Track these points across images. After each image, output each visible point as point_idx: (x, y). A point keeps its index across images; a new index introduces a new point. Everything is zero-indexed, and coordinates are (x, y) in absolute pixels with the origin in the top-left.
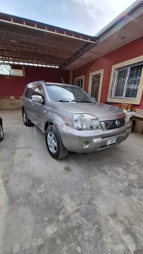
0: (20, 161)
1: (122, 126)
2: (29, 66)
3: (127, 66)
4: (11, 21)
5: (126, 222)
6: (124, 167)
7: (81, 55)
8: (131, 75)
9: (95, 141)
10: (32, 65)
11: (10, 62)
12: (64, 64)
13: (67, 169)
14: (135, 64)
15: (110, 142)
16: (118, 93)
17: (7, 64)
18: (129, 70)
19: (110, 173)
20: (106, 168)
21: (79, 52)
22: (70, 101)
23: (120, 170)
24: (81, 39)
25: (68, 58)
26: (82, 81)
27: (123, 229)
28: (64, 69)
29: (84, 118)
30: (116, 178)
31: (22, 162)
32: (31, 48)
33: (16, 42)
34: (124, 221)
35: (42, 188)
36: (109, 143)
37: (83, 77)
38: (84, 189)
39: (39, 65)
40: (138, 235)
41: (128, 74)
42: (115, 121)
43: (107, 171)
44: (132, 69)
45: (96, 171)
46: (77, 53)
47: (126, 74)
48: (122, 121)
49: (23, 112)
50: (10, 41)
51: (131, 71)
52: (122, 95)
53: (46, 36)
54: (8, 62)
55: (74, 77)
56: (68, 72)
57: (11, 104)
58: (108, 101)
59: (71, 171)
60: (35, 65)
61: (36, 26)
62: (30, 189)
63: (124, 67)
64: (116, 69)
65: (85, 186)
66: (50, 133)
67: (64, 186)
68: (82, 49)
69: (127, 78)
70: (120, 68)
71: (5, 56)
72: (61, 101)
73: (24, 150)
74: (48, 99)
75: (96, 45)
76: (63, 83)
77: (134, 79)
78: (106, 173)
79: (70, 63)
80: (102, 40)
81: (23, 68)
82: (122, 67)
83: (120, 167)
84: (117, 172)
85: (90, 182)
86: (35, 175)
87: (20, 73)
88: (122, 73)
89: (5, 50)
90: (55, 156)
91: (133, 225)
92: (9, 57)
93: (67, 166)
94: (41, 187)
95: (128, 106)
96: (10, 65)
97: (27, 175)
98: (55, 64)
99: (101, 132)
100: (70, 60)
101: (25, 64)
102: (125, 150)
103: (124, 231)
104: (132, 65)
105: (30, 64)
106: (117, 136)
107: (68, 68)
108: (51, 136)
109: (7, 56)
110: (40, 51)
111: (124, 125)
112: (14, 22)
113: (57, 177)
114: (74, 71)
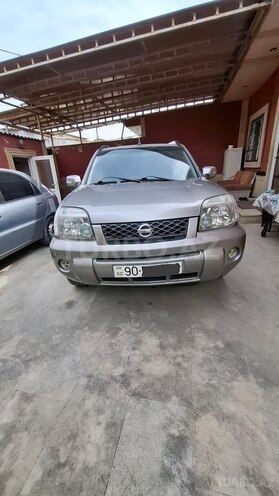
2: (151, 114)
5: (26, 418)
11: (123, 117)
12: (221, 89)
13: (69, 304)
15: (123, 271)
17: (118, 121)
21: (239, 47)
22: (118, 181)
27: (8, 421)
28: (223, 101)
29: (65, 215)
33: (111, 79)
34: (25, 415)
36: (119, 273)
37: (265, 109)
39: (171, 108)
40: (11, 446)
46: (236, 53)
54: (118, 118)
68: (244, 37)
71: (111, 109)
72: (101, 182)
79: (230, 82)
81: (142, 120)
91: (26, 430)
96: (122, 121)
98: (204, 95)
99: (93, 246)
100: (228, 76)
101: (146, 112)
103: (6, 424)
105: (153, 111)
110: (151, 81)
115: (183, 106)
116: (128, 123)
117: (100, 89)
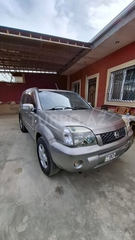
0: (6, 179)
1: (122, 137)
2: (28, 73)
3: (123, 69)
4: (7, 33)
6: (127, 185)
7: (77, 61)
8: (128, 78)
9: (90, 159)
10: (31, 72)
11: (11, 71)
12: (62, 70)
13: (59, 190)
14: (131, 67)
15: (109, 158)
16: (115, 96)
17: (8, 72)
18: (125, 73)
19: (110, 196)
20: (105, 188)
21: (74, 58)
22: (64, 108)
23: (123, 191)
24: (76, 46)
25: (65, 64)
26: (79, 85)
28: (61, 74)
29: (76, 131)
30: (118, 205)
31: (9, 180)
32: (29, 57)
33: (15, 52)
35: (24, 224)
36: (107, 159)
37: (80, 81)
38: (77, 225)
41: (125, 76)
42: (113, 132)
43: (107, 194)
44: (128, 72)
45: (94, 194)
46: (73, 59)
47: (123, 77)
48: (122, 132)
49: (20, 118)
50: (9, 51)
51: (127, 73)
52: (119, 98)
53: (41, 45)
54: (9, 71)
55: (71, 81)
56: (66, 77)
57: (12, 109)
58: (105, 104)
59: (63, 193)
60: (34, 72)
61: (31, 36)
62: (9, 225)
63: (120, 70)
64: (111, 73)
65: (79, 219)
66: (40, 145)
67: (52, 219)
68: (77, 55)
69: (124, 80)
70: (116, 71)
71: (6, 65)
72: (53, 109)
73: (14, 162)
74: (39, 107)
75: (90, 50)
76: (57, 89)
77: (131, 81)
78: (105, 197)
79: (67, 69)
80: (96, 45)
81: (23, 75)
82: (118, 71)
83: (123, 187)
84: (119, 195)
85: (86, 212)
86: (20, 200)
87: (20, 80)
88: (118, 76)
89: (6, 60)
90: (47, 172)
92: (9, 66)
93: (59, 186)
94: (24, 221)
95: (126, 110)
96: (11, 73)
97: (11, 200)
98: (53, 70)
100: (66, 67)
101: (25, 71)
102: (127, 162)
104: (128, 67)
105: (30, 72)
106: (117, 150)
107: (64, 73)
108: (41, 148)
109: (8, 66)
110: (37, 59)
111: (124, 136)
112: (9, 33)
113: (45, 203)
114: (71, 76)
115: (40, 72)
116: (14, 74)
117: (15, 55)
